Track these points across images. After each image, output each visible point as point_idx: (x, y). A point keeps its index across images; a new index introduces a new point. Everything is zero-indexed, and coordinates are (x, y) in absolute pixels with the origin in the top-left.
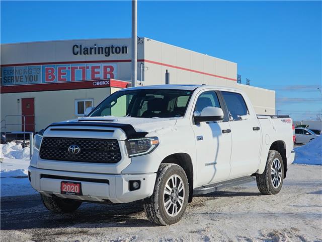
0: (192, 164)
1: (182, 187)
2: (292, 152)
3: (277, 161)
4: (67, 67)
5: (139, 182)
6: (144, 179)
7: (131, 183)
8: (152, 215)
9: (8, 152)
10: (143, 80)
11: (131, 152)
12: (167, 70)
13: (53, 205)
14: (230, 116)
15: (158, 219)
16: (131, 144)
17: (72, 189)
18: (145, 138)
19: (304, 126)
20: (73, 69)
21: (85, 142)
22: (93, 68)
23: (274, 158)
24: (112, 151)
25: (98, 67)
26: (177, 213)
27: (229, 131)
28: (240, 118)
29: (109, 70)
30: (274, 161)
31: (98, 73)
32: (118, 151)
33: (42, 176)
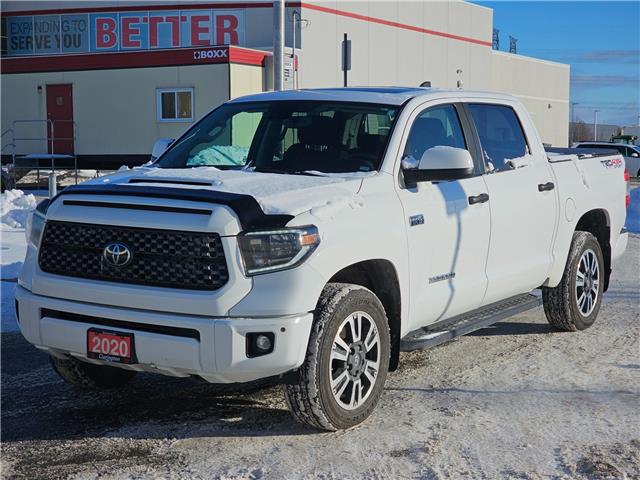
0: (397, 283)
1: (376, 339)
2: (623, 231)
3: (590, 255)
4: (141, 18)
5: (271, 336)
6: (283, 330)
7: (251, 338)
8: (302, 408)
9: (6, 211)
10: (299, 46)
11: (253, 262)
12: (346, 35)
13: (76, 373)
14: (487, 161)
15: (318, 419)
16: (253, 242)
17: (112, 347)
18: (287, 228)
19: (627, 138)
20: (154, 21)
21: (143, 236)
22: (195, 20)
23: (584, 249)
24: (205, 260)
25: (206, 18)
26: (361, 401)
27: (484, 198)
28: (511, 164)
29: (227, 24)
30: (583, 257)
31: (206, 30)
32: (220, 261)
33: (45, 313)
